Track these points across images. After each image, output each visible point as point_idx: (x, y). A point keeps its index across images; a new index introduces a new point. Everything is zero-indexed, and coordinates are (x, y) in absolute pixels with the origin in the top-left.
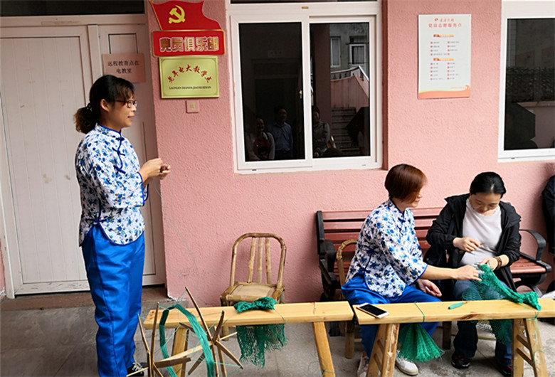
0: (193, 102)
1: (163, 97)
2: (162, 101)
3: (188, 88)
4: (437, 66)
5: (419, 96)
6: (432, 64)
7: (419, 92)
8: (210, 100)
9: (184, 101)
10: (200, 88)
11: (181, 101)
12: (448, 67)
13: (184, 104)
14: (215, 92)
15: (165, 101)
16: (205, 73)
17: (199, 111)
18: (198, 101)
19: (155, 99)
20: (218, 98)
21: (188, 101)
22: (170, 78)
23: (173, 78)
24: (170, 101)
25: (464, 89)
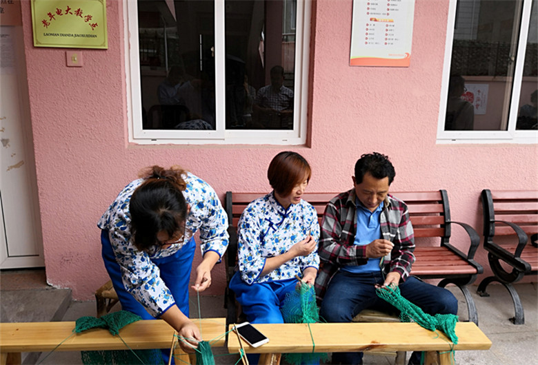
0: (75, 54)
1: (35, 45)
2: (36, 50)
3: (69, 35)
4: (374, 27)
5: (351, 63)
6: (367, 25)
7: (351, 58)
8: (97, 52)
9: (63, 52)
10: (83, 36)
11: (60, 51)
12: (387, 30)
13: (64, 56)
14: (102, 43)
15: (39, 51)
16: (89, 18)
17: (82, 65)
18: (81, 52)
19: (26, 47)
20: (106, 50)
21: (68, 52)
22: (44, 22)
23: (48, 21)
24: (45, 51)
25: (403, 57)
